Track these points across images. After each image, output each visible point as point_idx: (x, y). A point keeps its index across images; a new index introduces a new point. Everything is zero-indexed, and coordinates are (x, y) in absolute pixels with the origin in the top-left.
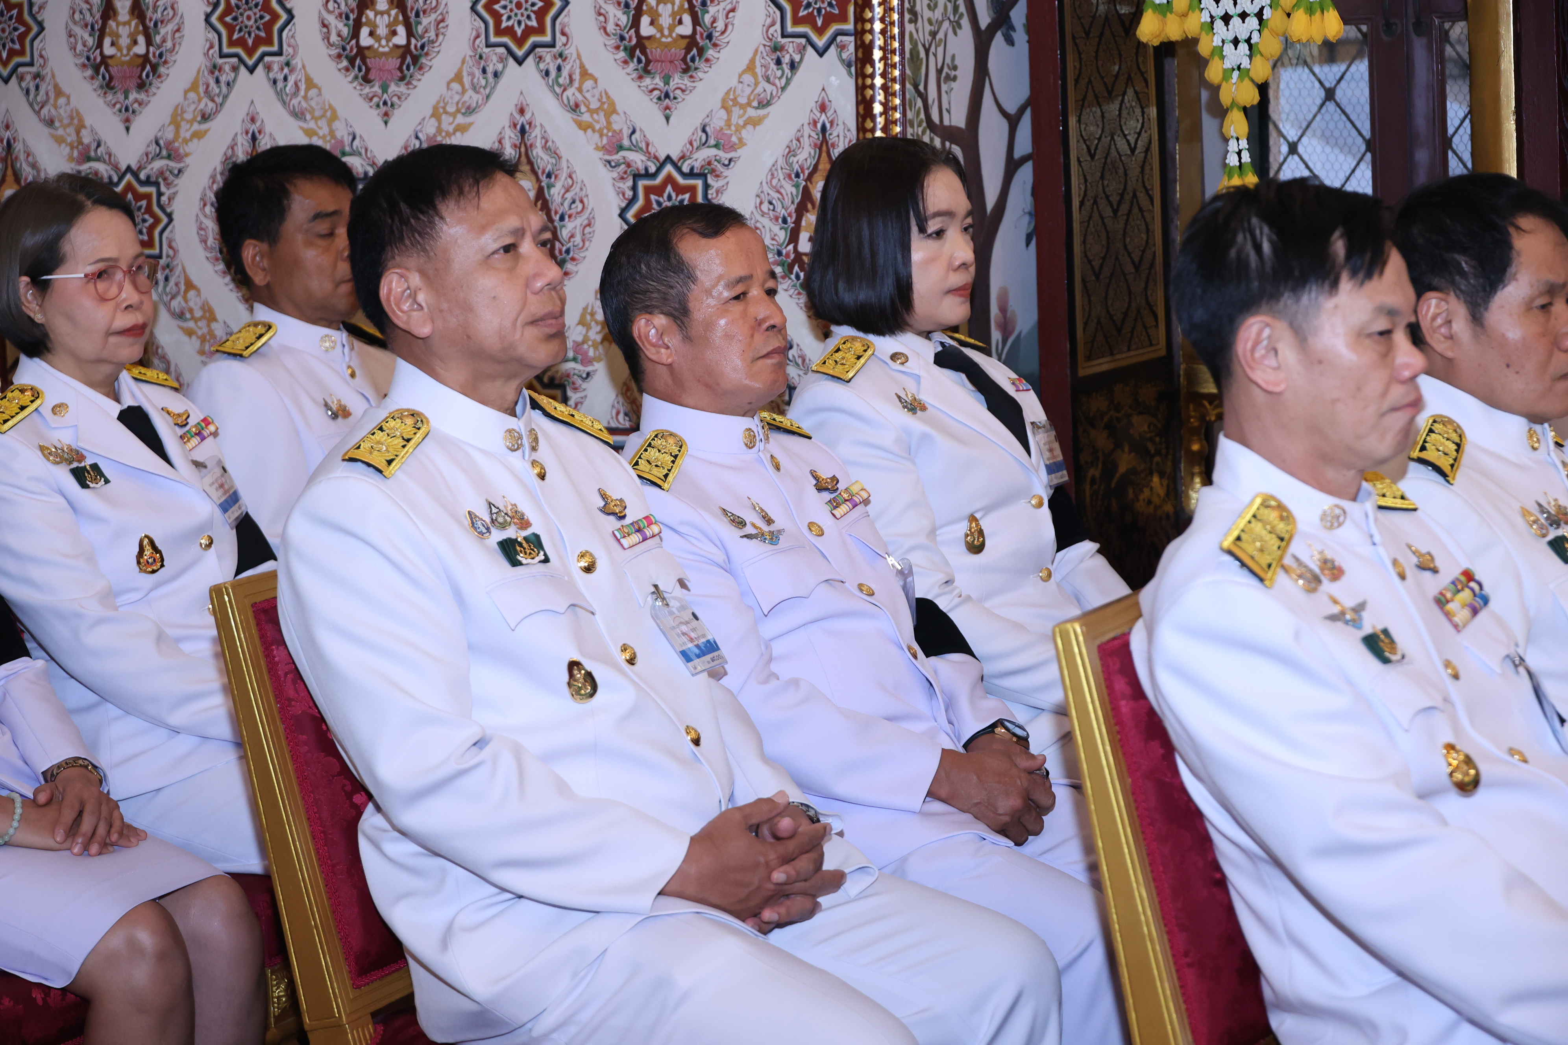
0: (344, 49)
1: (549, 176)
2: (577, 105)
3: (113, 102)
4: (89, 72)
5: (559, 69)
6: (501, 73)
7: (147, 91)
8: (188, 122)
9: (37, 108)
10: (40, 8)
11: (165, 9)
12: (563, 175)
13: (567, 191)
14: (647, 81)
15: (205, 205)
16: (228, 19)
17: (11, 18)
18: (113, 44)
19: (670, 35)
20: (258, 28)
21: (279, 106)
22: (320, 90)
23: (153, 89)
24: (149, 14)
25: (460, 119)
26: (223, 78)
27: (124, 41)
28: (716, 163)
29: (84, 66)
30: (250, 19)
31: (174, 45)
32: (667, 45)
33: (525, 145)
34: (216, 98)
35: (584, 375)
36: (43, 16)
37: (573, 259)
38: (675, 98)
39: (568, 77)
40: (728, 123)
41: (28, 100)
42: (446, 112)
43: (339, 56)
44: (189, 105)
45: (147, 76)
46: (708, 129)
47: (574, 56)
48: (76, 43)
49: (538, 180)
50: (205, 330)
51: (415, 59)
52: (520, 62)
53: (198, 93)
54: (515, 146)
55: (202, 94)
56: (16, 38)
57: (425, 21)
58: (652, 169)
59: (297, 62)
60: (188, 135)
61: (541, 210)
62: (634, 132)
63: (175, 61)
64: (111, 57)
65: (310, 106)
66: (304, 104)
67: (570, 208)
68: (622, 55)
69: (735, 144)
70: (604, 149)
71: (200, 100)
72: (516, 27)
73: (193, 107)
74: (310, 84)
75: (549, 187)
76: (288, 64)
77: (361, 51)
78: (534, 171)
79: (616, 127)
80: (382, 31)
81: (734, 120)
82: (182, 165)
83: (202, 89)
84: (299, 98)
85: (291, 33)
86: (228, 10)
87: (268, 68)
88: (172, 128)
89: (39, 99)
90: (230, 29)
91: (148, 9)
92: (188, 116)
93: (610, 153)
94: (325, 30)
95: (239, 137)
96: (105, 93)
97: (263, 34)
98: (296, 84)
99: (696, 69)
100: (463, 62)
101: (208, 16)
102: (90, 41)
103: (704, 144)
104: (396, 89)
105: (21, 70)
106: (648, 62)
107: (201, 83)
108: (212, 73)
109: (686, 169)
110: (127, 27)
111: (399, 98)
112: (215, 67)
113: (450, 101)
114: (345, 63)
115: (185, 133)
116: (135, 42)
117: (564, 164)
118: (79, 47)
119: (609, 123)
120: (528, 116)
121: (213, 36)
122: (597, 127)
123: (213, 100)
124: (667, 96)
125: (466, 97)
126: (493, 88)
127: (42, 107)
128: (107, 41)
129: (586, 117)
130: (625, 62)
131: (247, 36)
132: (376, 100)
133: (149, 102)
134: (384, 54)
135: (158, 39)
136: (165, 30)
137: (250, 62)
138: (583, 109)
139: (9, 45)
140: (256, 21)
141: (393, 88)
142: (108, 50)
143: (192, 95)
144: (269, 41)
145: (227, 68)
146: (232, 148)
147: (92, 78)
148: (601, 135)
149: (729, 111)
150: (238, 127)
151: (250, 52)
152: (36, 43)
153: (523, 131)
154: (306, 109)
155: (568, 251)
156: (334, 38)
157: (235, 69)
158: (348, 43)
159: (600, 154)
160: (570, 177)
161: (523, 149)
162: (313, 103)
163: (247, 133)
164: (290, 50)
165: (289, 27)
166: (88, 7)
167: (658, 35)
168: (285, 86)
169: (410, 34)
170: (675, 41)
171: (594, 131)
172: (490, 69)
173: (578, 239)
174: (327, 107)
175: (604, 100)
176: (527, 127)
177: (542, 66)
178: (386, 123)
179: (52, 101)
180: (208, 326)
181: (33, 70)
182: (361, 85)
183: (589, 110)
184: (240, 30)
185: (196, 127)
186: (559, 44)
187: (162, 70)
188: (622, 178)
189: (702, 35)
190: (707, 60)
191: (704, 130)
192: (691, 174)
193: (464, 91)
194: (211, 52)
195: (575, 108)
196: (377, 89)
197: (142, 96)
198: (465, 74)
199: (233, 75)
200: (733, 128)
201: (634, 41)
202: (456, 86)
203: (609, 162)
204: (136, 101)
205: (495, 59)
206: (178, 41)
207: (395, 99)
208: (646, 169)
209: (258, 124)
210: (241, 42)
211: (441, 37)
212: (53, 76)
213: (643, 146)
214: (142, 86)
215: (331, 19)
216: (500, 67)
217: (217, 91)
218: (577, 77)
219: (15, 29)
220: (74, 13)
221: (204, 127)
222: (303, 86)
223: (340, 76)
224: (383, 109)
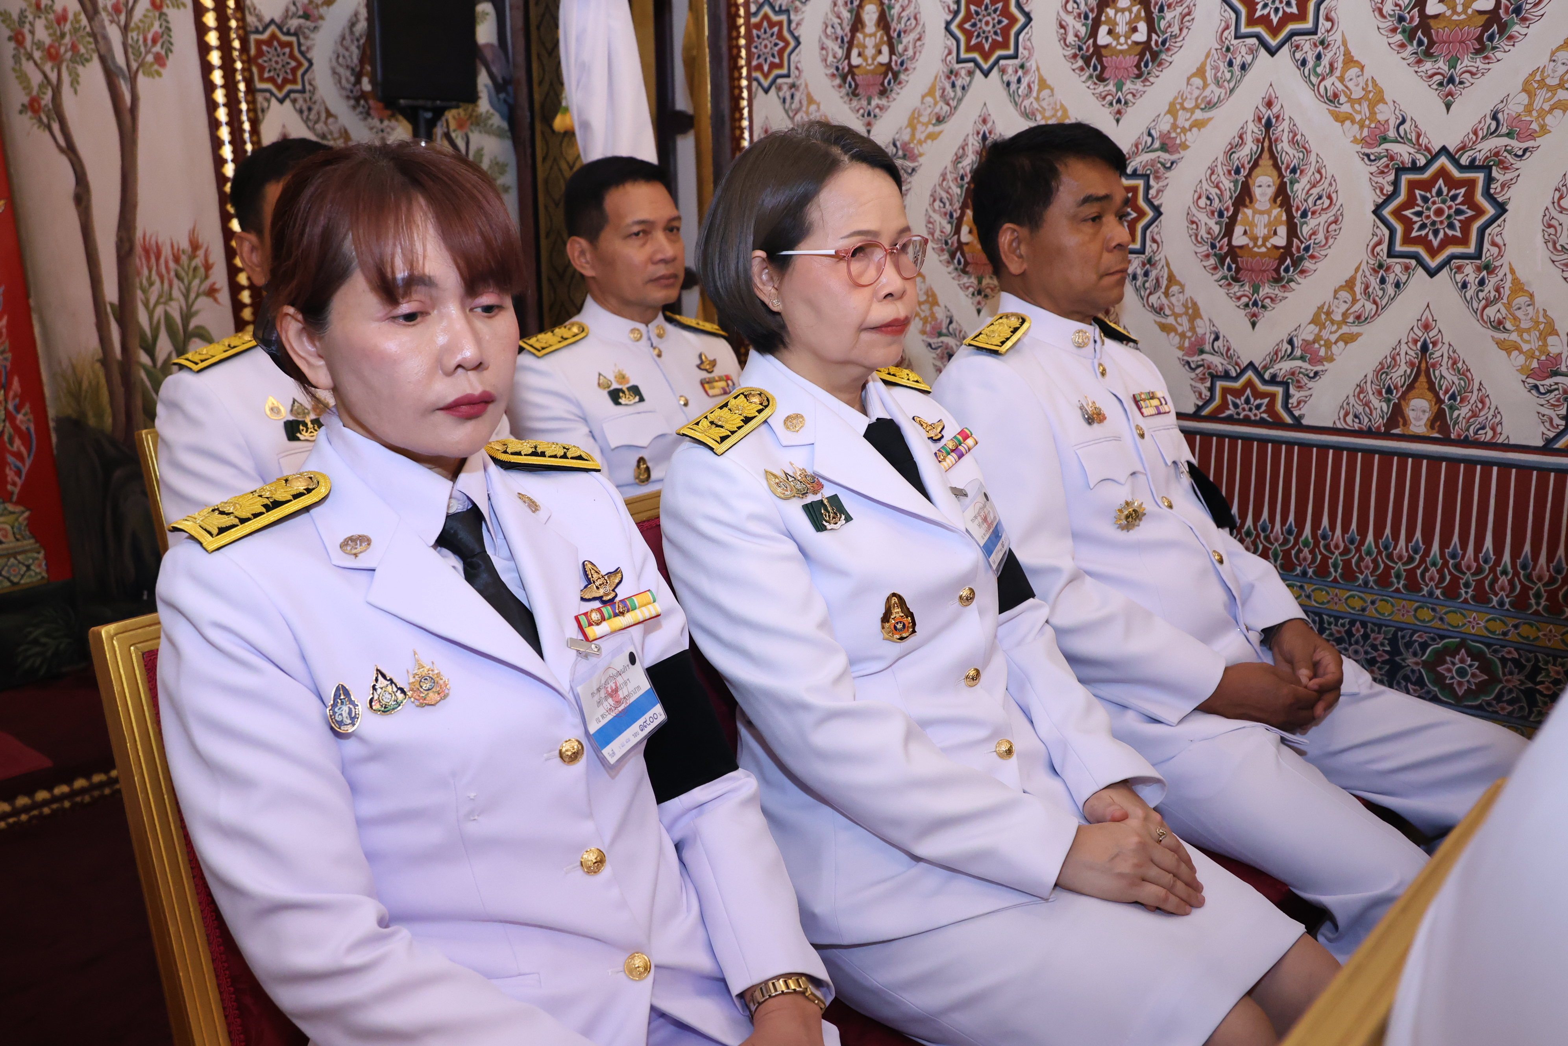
0: (1080, 49)
1: (1294, 171)
2: (1336, 96)
3: (857, 108)
4: (838, 81)
5: (1319, 57)
6: (1249, 65)
7: (888, 97)
8: (923, 124)
9: (791, 114)
10: (798, 24)
11: (909, 19)
12: (1310, 170)
13: (1314, 186)
14: (1428, 65)
15: (934, 201)
16: (967, 26)
17: (772, 35)
18: (860, 55)
19: (1465, 11)
20: (996, 33)
21: (1011, 108)
22: (1052, 90)
23: (894, 95)
24: (893, 25)
25: (1199, 115)
26: (959, 83)
27: (870, 52)
28: (1505, 154)
29: (833, 75)
30: (988, 24)
31: (915, 53)
32: (1458, 23)
33: (1270, 139)
34: (951, 102)
35: (1312, 375)
36: (800, 32)
37: (1312, 257)
38: (1461, 83)
39: (1328, 66)
40: (1529, 109)
41: (784, 108)
42: (1183, 108)
43: (1075, 56)
44: (925, 109)
45: (889, 83)
46: (1500, 116)
47: (1339, 42)
48: (827, 55)
49: (1281, 175)
50: (928, 313)
51: (1155, 56)
52: (1272, 52)
53: (934, 99)
54: (1258, 140)
55: (938, 98)
56: (776, 53)
57: (1169, 15)
58: (1422, 161)
59: (1032, 64)
60: (923, 137)
61: (1281, 206)
62: (1403, 121)
63: (914, 69)
64: (857, 67)
65: (1042, 107)
66: (1035, 105)
67: (1315, 205)
68: (1399, 37)
69: (1535, 131)
70: (1364, 141)
71: (936, 104)
72: (1272, 15)
73: (929, 110)
74: (1043, 84)
75: (1292, 183)
76: (1022, 66)
77: (1098, 50)
78: (1276, 166)
79: (1381, 117)
80: (1122, 28)
81: (1537, 104)
82: (916, 164)
83: (938, 94)
84: (1032, 99)
85: (1027, 36)
86: (968, 17)
87: (1003, 71)
88: (909, 130)
89: (793, 106)
90: (969, 35)
91: (893, 20)
92: (924, 119)
93: (1370, 145)
94: (1062, 31)
95: (970, 137)
96: (851, 100)
97: (1000, 39)
98: (1029, 86)
99: (1494, 48)
100: (1208, 56)
101: (948, 24)
102: (840, 53)
103: (1492, 134)
104: (1132, 86)
105: (780, 81)
106: (1432, 43)
107: (938, 87)
108: (949, 78)
109: (1464, 160)
110: (873, 39)
111: (1134, 95)
112: (951, 72)
113: (1189, 97)
114: (1080, 63)
115: (920, 135)
116: (880, 52)
117: (1313, 158)
118: (830, 59)
119: (1373, 113)
120: (1275, 109)
121: (952, 43)
122: (1358, 118)
123: (948, 104)
124: (1451, 80)
125: (1207, 92)
126: (1239, 82)
127: (796, 114)
128: (855, 52)
129: (1346, 108)
130: (1402, 46)
131: (984, 41)
132: (1109, 98)
133: (889, 107)
134: (1121, 51)
135: (900, 48)
136: (906, 39)
137: (986, 67)
138: (1343, 99)
139: (770, 59)
140: (994, 26)
141: (1128, 86)
142: (855, 60)
143: (929, 100)
144: (1005, 45)
145: (963, 73)
146: (963, 149)
147: (840, 86)
148: (1362, 127)
149: (1531, 94)
150: (969, 128)
151: (986, 56)
152: (793, 57)
153: (1268, 125)
154: (1037, 109)
155: (1307, 249)
156: (1071, 39)
157: (970, 73)
158: (1085, 43)
159: (1358, 148)
160: (1319, 172)
161: (1266, 144)
162: (1044, 104)
163: (978, 133)
164: (1026, 53)
165: (1026, 30)
166: (839, 21)
167: (1448, 13)
168: (1019, 88)
169: (1151, 29)
170: (1470, 18)
171: (1353, 122)
172: (1237, 62)
173: (1320, 237)
174: (1058, 107)
175: (1370, 88)
176: (1274, 121)
177: (1298, 55)
178: (1118, 121)
179: (804, 109)
180: (931, 309)
181: (789, 81)
182: (1095, 84)
183: (1350, 100)
184: (978, 36)
185: (931, 128)
186: (1321, 30)
187: (902, 77)
188: (1382, 172)
189: (1507, 8)
190: (1510, 38)
191: (1495, 117)
192: (1472, 166)
193: (1205, 85)
194: (949, 58)
195: (1333, 99)
196: (1111, 87)
197: (883, 102)
198: (1208, 68)
199: (968, 79)
200: (1534, 114)
201: (1417, 21)
202: (1197, 81)
203: (1368, 156)
204: (878, 106)
205: (1244, 50)
206: (919, 49)
207: (1130, 97)
208: (1414, 162)
209: (989, 125)
210: (979, 48)
211: (1185, 31)
212: (806, 86)
213: (1414, 137)
214: (883, 92)
215: (1070, 20)
216: (1249, 58)
217: (952, 94)
218: (1339, 65)
219: (776, 45)
220: (827, 27)
221: (938, 129)
222: (1035, 88)
223: (1074, 76)
224: (1116, 107)
